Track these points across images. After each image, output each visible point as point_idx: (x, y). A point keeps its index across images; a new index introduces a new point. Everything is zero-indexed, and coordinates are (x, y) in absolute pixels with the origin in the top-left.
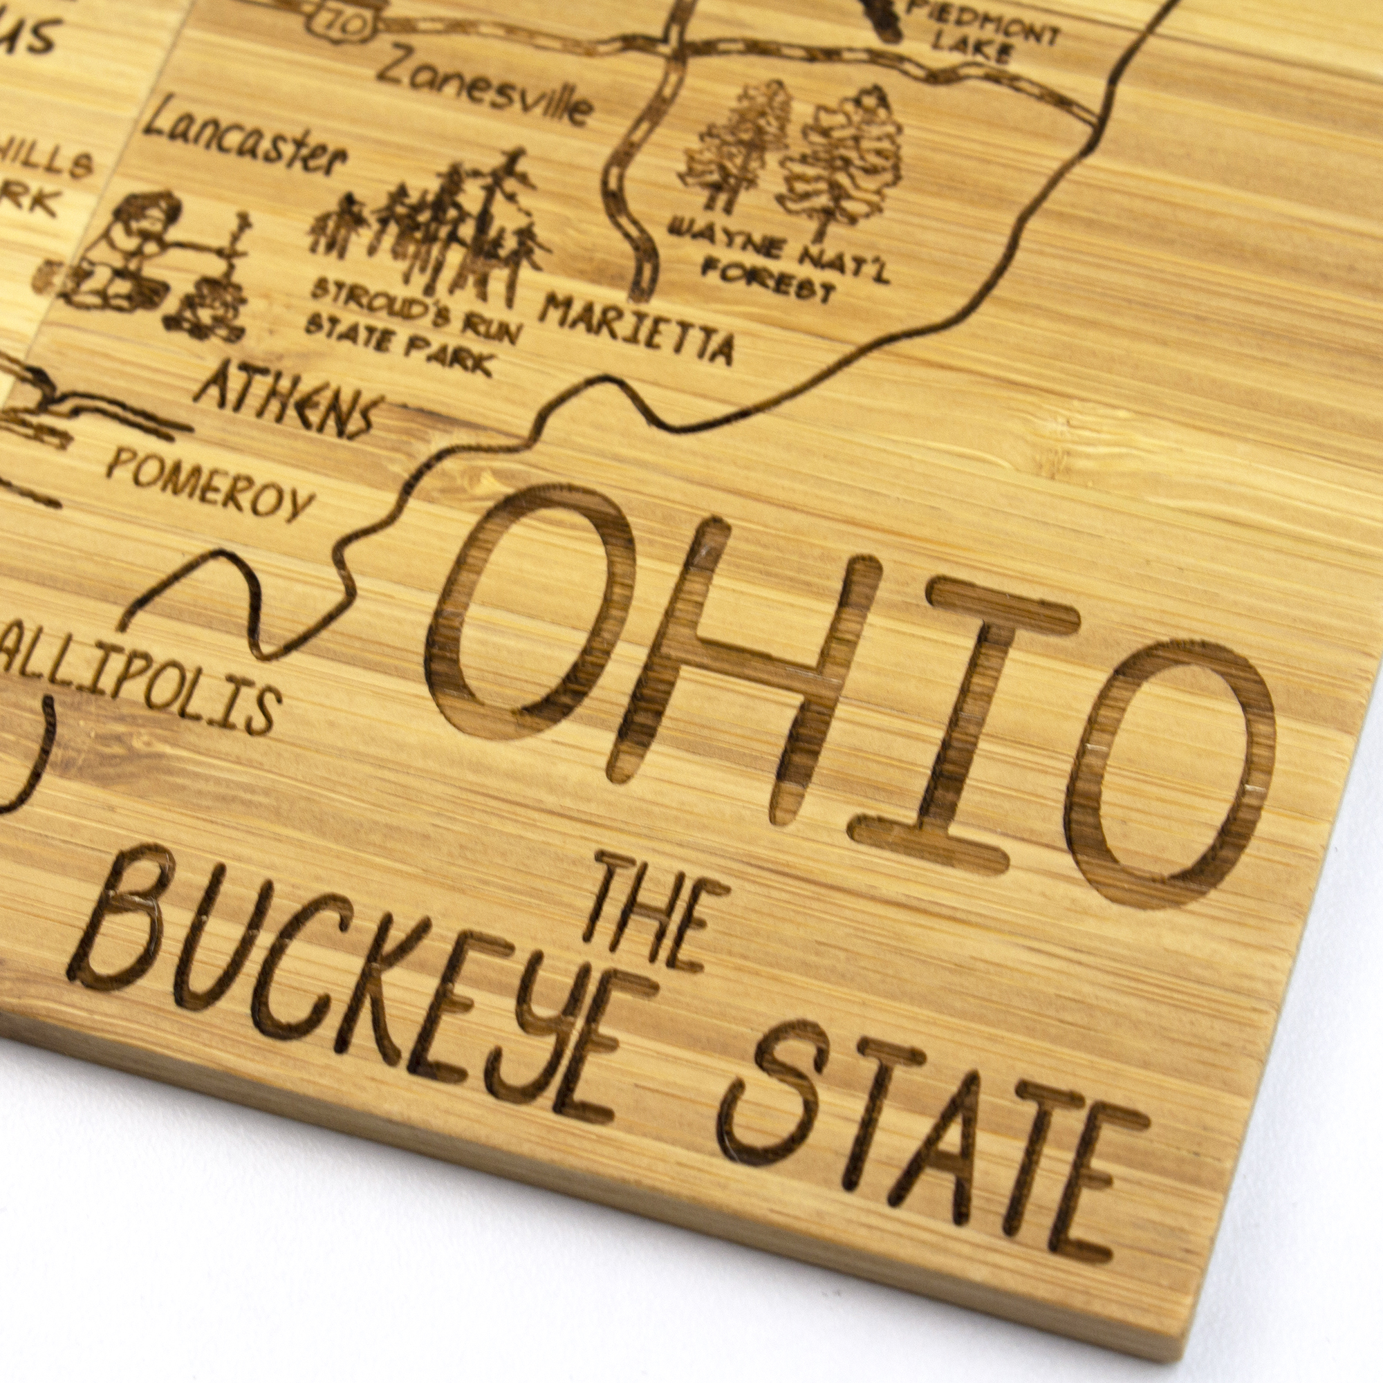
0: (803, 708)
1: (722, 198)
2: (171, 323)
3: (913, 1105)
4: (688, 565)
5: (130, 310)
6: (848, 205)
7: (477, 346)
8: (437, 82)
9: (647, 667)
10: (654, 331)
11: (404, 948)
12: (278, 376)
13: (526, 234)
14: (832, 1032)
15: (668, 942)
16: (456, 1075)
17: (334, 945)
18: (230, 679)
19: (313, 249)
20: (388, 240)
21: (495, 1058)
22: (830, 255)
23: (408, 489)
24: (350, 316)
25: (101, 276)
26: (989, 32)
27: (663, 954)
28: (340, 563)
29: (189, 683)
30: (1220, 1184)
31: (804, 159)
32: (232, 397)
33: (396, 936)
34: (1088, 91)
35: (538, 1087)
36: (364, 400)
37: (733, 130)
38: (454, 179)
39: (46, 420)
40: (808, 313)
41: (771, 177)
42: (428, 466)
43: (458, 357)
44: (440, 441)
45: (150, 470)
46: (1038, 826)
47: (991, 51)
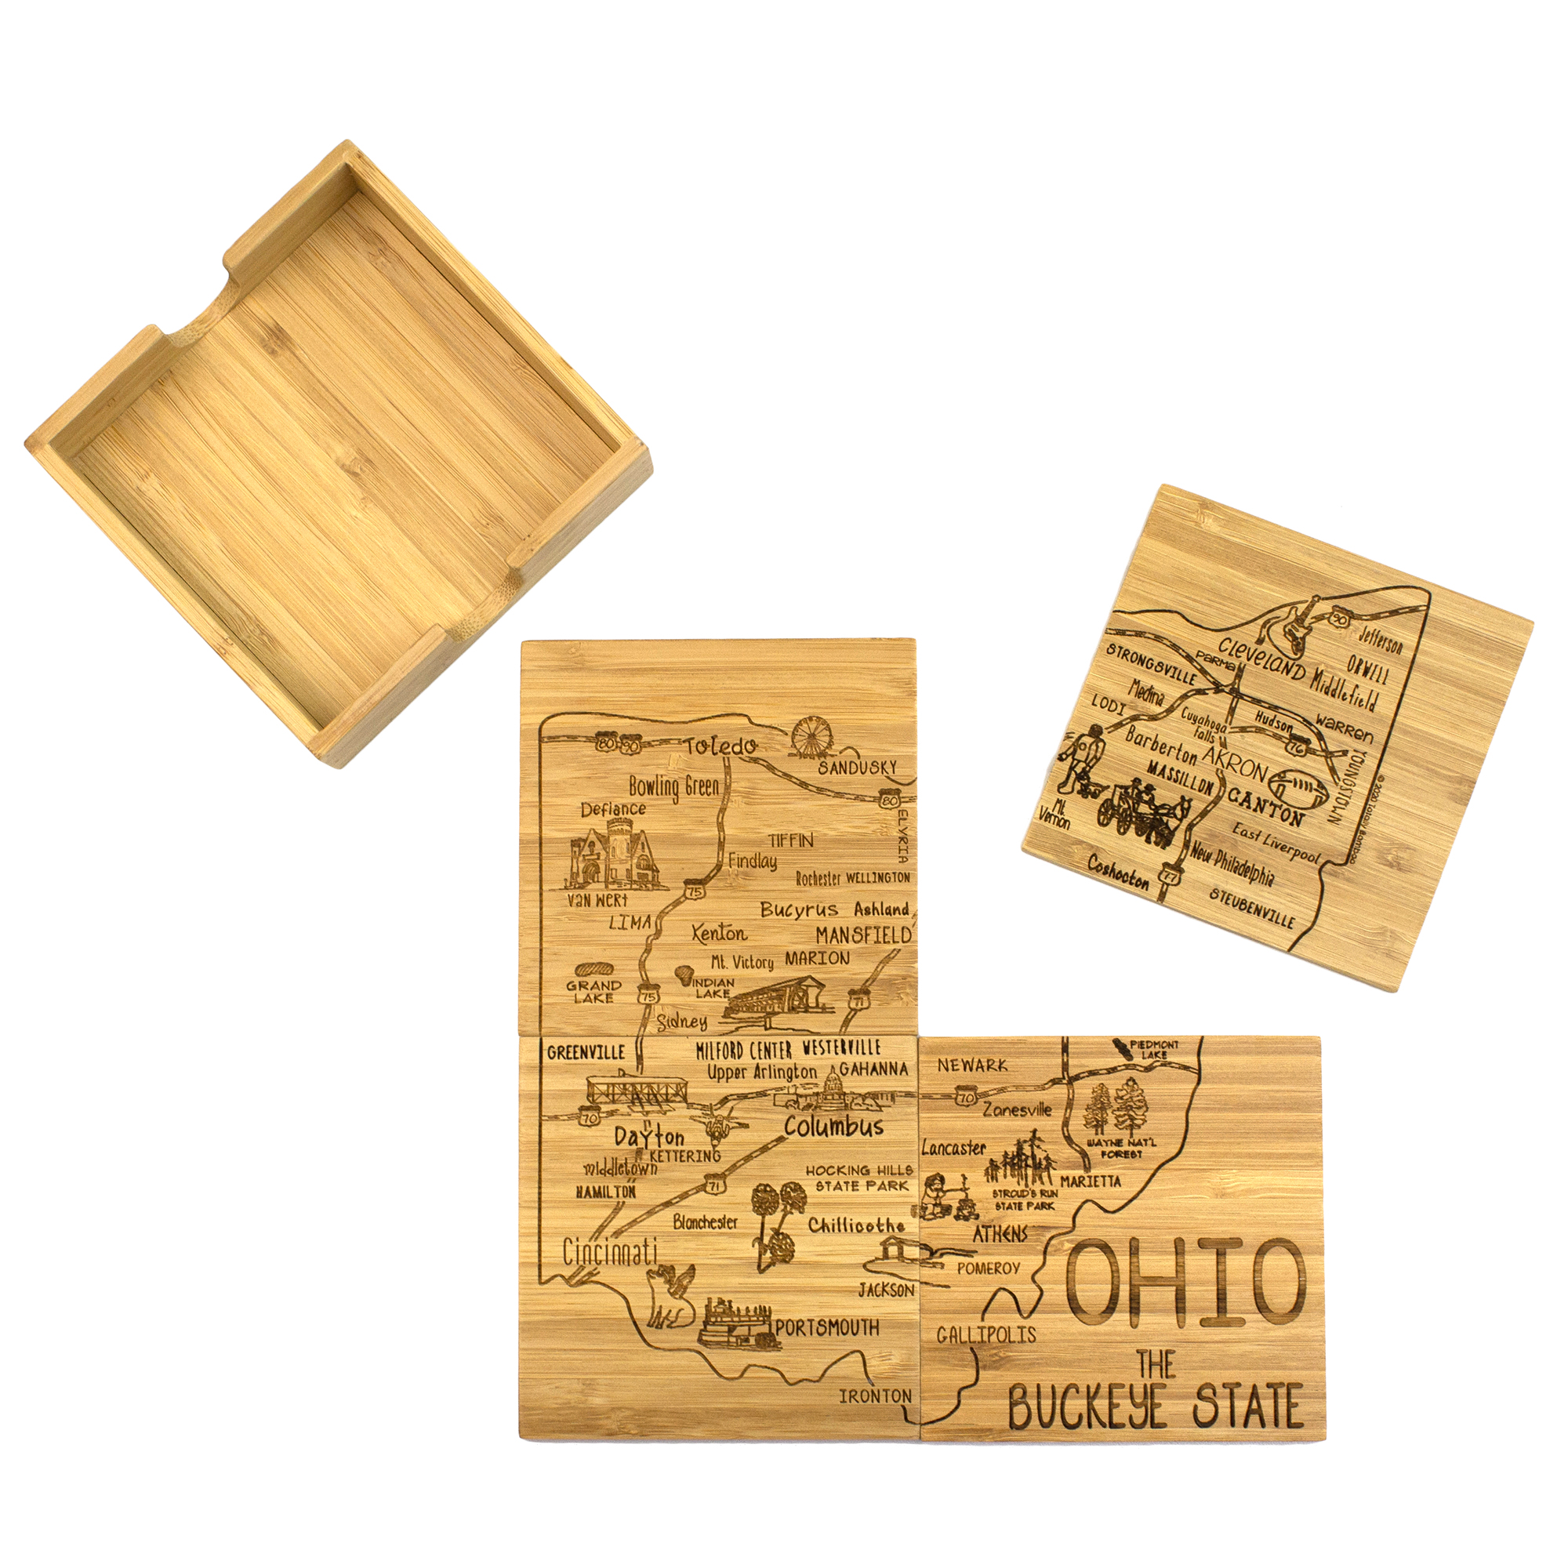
0: (1177, 1290)
1: (1099, 1130)
2: (957, 1218)
3: (1242, 1398)
4: (1131, 1254)
5: (943, 1217)
6: (1136, 1122)
7: (1048, 1201)
8: (1003, 1112)
9: (1131, 1290)
10: (1096, 1181)
11: (1096, 1392)
12: (994, 1227)
13: (1047, 1158)
14: (1215, 1384)
15: (1164, 1371)
16: (1123, 1426)
17: (1077, 1398)
18: (1019, 1327)
19: (988, 1181)
20: (1008, 1172)
21: (1131, 1417)
22: (1136, 1141)
23: (1045, 1253)
24: (1008, 1201)
25: (930, 1207)
26: (1157, 1048)
27: (1164, 1375)
28: (1034, 1281)
29: (1008, 1332)
30: (1324, 1397)
31: (1118, 1109)
32: (984, 1238)
33: (1092, 1390)
34: (1191, 1061)
35: (1145, 1421)
36: (1022, 1227)
37: (1095, 1105)
38: (1020, 1145)
39: (934, 1260)
40: (1136, 1163)
41: (1111, 1119)
42: (1048, 1244)
43: (1042, 1206)
44: (1048, 1236)
45: (970, 1268)
46: (1249, 1308)
47: (1160, 1055)
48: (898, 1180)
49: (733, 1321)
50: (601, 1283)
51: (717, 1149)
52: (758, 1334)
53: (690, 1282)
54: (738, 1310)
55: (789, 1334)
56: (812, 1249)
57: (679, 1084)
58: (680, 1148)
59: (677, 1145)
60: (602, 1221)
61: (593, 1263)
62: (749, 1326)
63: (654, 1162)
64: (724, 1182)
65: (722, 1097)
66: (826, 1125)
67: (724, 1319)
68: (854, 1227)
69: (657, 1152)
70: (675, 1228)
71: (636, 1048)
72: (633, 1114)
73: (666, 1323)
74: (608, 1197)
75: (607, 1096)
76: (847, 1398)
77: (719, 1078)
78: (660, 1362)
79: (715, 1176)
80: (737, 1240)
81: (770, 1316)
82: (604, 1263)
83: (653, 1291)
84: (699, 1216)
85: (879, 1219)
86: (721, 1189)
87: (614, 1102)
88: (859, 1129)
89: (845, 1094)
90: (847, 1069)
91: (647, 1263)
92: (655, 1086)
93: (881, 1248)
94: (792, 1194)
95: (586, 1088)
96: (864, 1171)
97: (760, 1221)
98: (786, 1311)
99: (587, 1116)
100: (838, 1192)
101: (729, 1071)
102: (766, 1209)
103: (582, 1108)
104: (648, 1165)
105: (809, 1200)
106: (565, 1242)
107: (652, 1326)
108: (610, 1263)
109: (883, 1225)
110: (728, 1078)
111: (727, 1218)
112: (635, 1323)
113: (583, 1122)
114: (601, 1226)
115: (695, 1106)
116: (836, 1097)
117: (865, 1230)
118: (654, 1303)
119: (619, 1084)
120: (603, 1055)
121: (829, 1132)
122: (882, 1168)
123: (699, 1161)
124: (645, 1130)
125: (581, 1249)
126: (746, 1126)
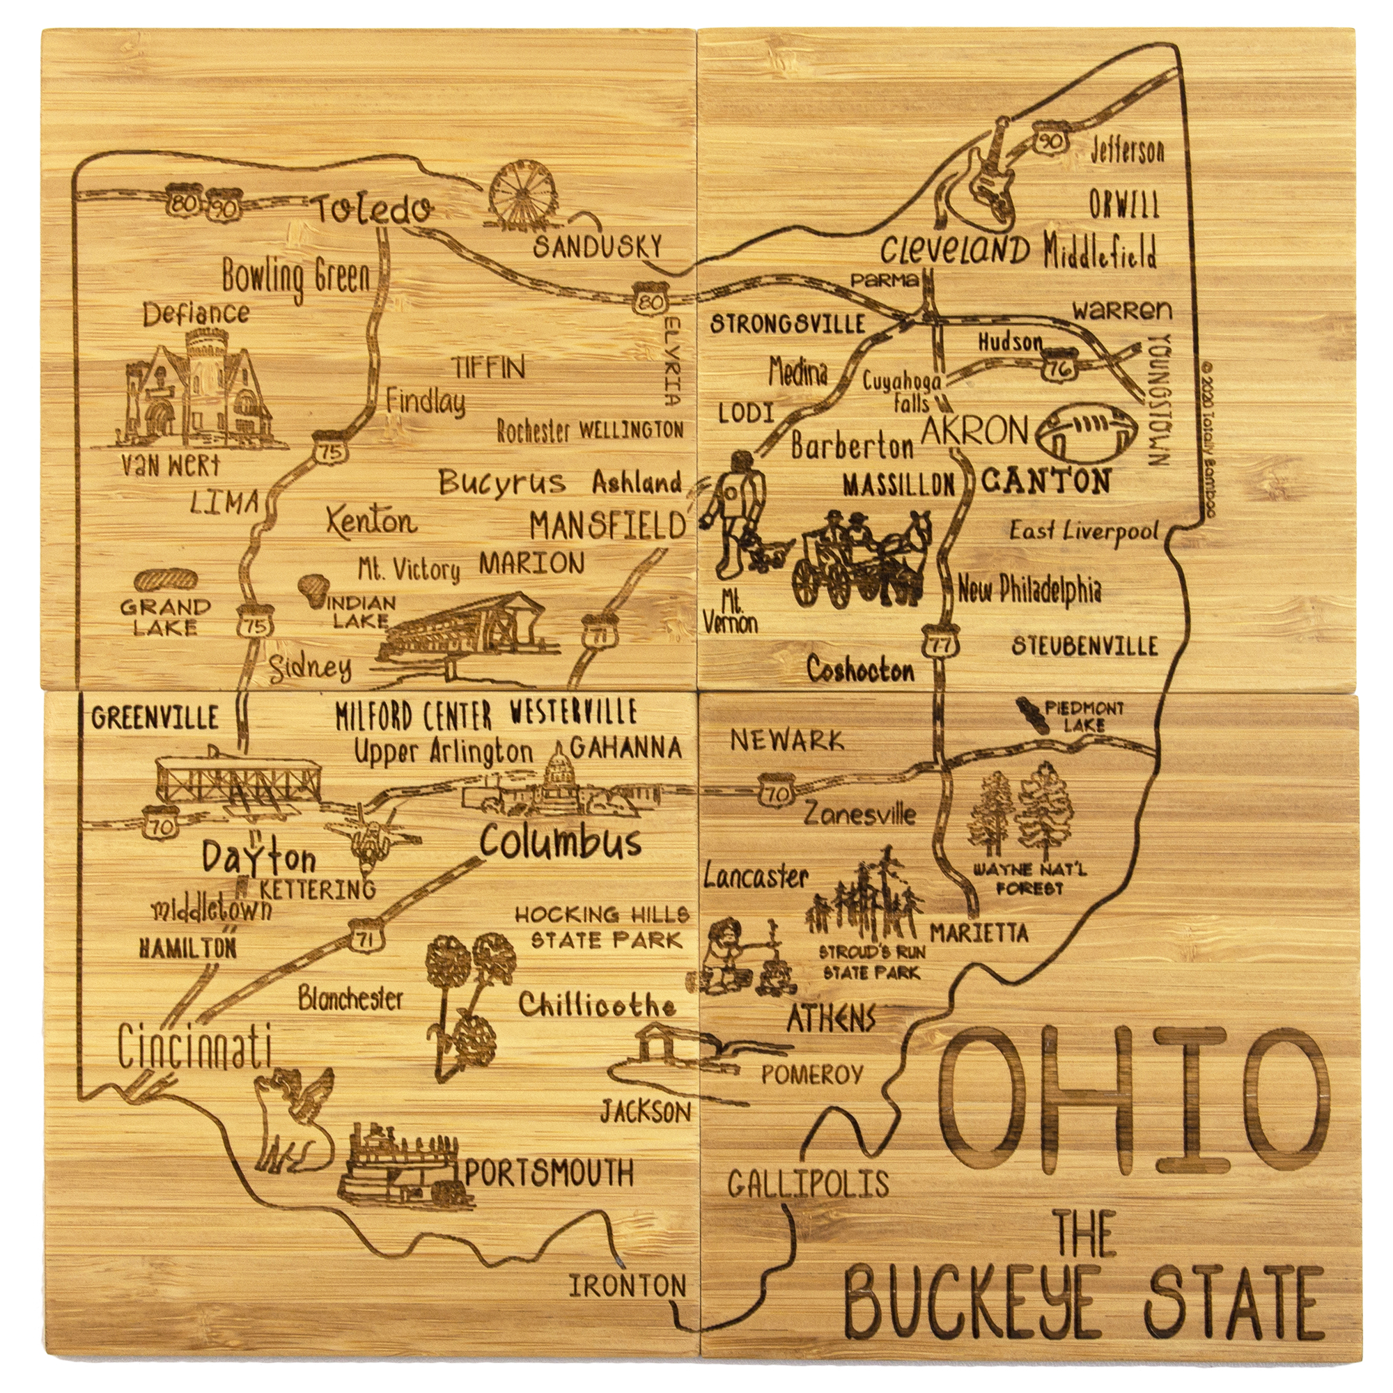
0: (1118, 1112)
1: (994, 847)
2: (761, 991)
3: (1224, 1290)
4: (1044, 1052)
5: (738, 990)
6: (1053, 835)
7: (909, 964)
8: (836, 818)
9: (1043, 1111)
10: (987, 932)
11: (987, 1279)
12: (822, 1006)
13: (908, 894)
14: (1180, 1266)
15: (1097, 1245)
16: (1029, 1334)
17: (956, 1288)
18: (861, 1172)
19: (812, 931)
20: (845, 916)
21: (1043, 1320)
22: (1054, 867)
23: (904, 1049)
24: (844, 963)
25: (717, 973)
26: (1089, 714)
27: (1097, 1251)
28: (886, 1097)
29: (843, 1179)
30: (1358, 1289)
31: (1025, 814)
32: (805, 1024)
33: (980, 1276)
34: (1145, 735)
35: (1066, 1326)
36: (867, 1007)
37: (986, 806)
38: (863, 872)
39: (723, 1061)
40: (1053, 902)
41: (1013, 830)
42: (909, 1035)
43: (900, 973)
44: (909, 1021)
45: (782, 1074)
46: (1238, 1142)
47: (1094, 725)
48: (666, 930)
49: (396, 1162)
50: (179, 1099)
51: (369, 878)
52: (437, 1183)
53: (326, 1096)
54: (404, 1143)
55: (487, 1183)
56: (523, 1043)
57: (308, 770)
58: (309, 875)
59: (304, 871)
60: (182, 995)
61: (167, 1065)
62: (422, 1169)
63: (266, 900)
64: (382, 933)
65: (380, 791)
66: (547, 839)
67: (381, 1158)
68: (593, 1008)
69: (271, 884)
70: (301, 1008)
71: (238, 710)
72: (232, 820)
73: (287, 1163)
74: (192, 956)
75: (190, 789)
76: (581, 1289)
77: (373, 761)
78: (278, 1229)
79: (367, 922)
80: (401, 1028)
81: (455, 1154)
82: (184, 1065)
83: (265, 1111)
84: (339, 988)
85: (634, 995)
86: (377, 943)
87: (200, 799)
88: (601, 846)
89: (578, 788)
90: (582, 747)
91: (256, 1065)
92: (268, 774)
93: (638, 1042)
94: (492, 953)
95: (155, 776)
96: (609, 915)
97: (440, 998)
98: (480, 1145)
99: (157, 822)
100: (567, 949)
101: (390, 750)
102: (450, 978)
103: (148, 810)
104: (256, 904)
105: (519, 963)
106: (121, 1030)
107: (263, 1169)
108: (195, 1065)
109: (640, 1004)
110: (387, 761)
111: (386, 991)
112: (235, 1164)
113: (150, 833)
114: (180, 1004)
115: (334, 807)
116: (564, 793)
117: (611, 1013)
118: (266, 1130)
119: (209, 770)
120: (183, 723)
121: (553, 851)
122: (639, 911)
123: (340, 897)
124: (252, 846)
125: (147, 1041)
126: (417, 840)
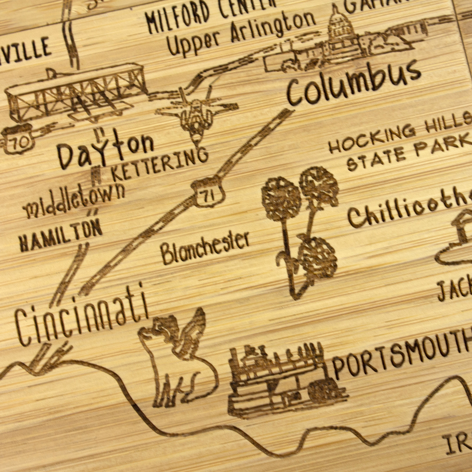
48: (456, 133)
49: (273, 374)
50: (77, 362)
51: (200, 145)
52: (312, 385)
53: (201, 333)
54: (276, 357)
55: (354, 375)
56: (359, 251)
57: (132, 71)
58: (150, 154)
59: (145, 151)
60: (62, 275)
61: (61, 336)
62: (296, 375)
63: (118, 182)
64: (220, 188)
65: (195, 74)
66: (342, 82)
67: (259, 374)
68: (411, 209)
69: (120, 168)
70: (165, 264)
71: (65, 37)
72: (77, 124)
73: (179, 396)
74: (65, 241)
75: (37, 107)
76: (454, 447)
77: (184, 53)
78: (183, 454)
79: (206, 182)
80: (253, 261)
81: (321, 356)
82: (76, 332)
83: (152, 357)
84: (194, 240)
85: (442, 192)
86: (218, 197)
87: (48, 113)
88: (387, 78)
89: (358, 37)
90: (354, 4)
91: (136, 319)
92: (100, 82)
93: (454, 229)
94: (317, 183)
95: (6, 103)
96: (407, 132)
97: (280, 229)
98: (341, 344)
99: (15, 140)
100: (378, 167)
101: (197, 41)
102: (285, 212)
103: (7, 131)
104: (111, 188)
105: (341, 186)
106: (16, 316)
107: (161, 406)
108: (85, 330)
109: (449, 197)
110: (196, 50)
111: (234, 234)
112: (135, 406)
113: (11, 149)
114: (62, 283)
115: (160, 96)
116: (348, 43)
117: (427, 210)
118: (156, 372)
119: (50, 89)
120: (22, 56)
121: (348, 91)
122: (430, 123)
123: (180, 166)
124: (98, 141)
125: (40, 320)
126: (234, 107)
